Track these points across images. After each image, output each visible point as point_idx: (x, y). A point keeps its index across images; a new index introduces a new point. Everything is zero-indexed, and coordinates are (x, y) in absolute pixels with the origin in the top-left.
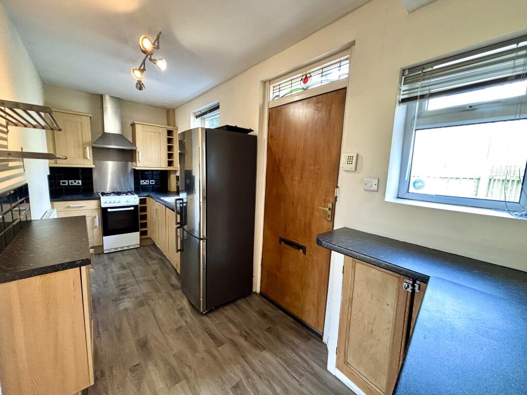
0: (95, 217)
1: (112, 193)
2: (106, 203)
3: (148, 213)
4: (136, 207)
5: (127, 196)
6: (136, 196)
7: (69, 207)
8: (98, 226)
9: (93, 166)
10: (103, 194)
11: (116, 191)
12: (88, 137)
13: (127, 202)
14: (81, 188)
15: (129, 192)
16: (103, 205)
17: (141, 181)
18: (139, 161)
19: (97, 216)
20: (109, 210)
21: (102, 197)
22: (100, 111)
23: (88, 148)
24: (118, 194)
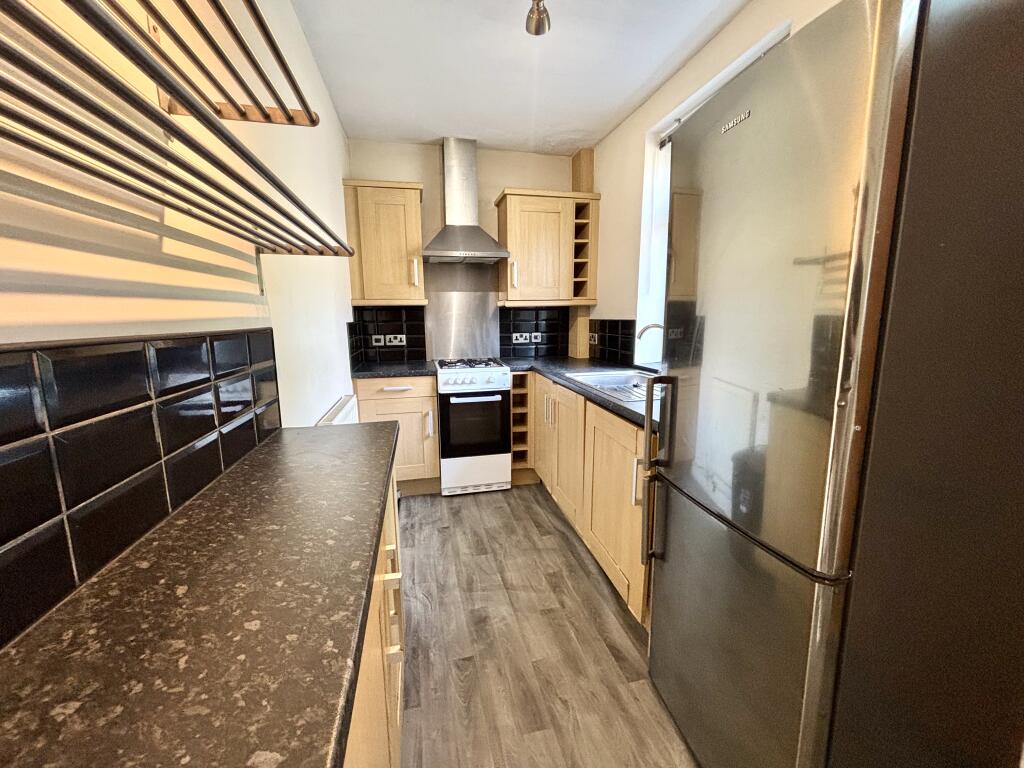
0: (427, 414)
1: (458, 361)
2: (446, 383)
3: (530, 409)
4: (505, 394)
5: (488, 369)
6: (506, 369)
7: (382, 391)
8: (431, 435)
9: (424, 302)
10: (443, 364)
11: (465, 358)
12: (416, 238)
13: (488, 382)
14: (406, 351)
15: (490, 360)
16: (443, 390)
17: (514, 335)
18: (513, 286)
19: (431, 413)
20: (453, 400)
21: (440, 371)
22: (438, 178)
23: (416, 261)
24: (471, 363)
